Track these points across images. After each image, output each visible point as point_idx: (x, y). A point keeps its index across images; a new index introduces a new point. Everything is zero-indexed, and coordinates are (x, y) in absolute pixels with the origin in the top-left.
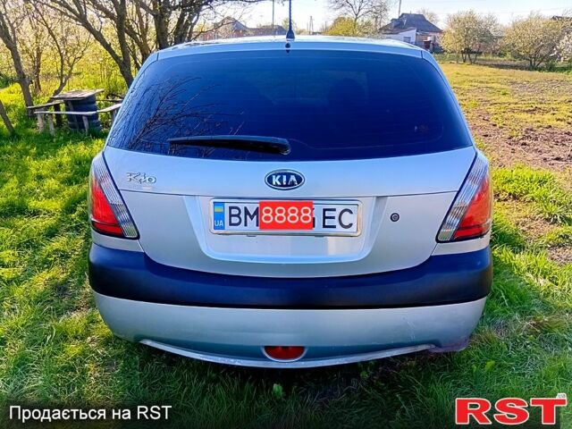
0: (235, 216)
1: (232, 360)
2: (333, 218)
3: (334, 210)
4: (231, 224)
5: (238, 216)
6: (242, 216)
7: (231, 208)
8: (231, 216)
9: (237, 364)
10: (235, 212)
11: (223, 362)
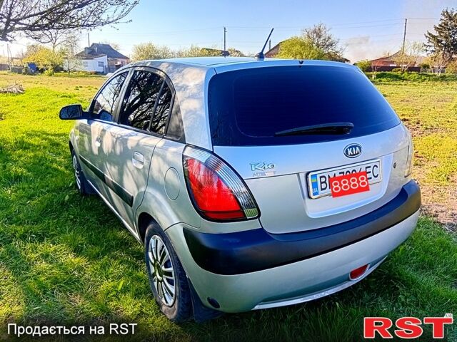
0: (323, 182)
1: (323, 293)
2: (370, 172)
3: (370, 167)
4: (322, 189)
5: (325, 182)
6: (327, 182)
7: (321, 177)
8: (321, 183)
9: (327, 294)
10: (323, 180)
11: (317, 297)
